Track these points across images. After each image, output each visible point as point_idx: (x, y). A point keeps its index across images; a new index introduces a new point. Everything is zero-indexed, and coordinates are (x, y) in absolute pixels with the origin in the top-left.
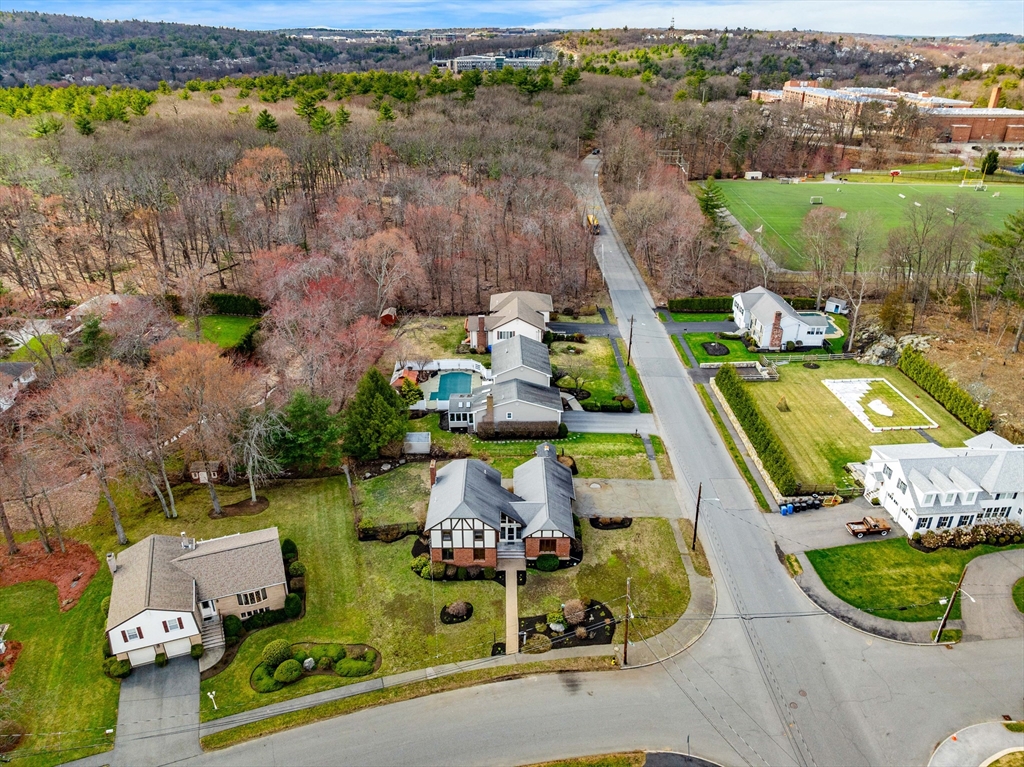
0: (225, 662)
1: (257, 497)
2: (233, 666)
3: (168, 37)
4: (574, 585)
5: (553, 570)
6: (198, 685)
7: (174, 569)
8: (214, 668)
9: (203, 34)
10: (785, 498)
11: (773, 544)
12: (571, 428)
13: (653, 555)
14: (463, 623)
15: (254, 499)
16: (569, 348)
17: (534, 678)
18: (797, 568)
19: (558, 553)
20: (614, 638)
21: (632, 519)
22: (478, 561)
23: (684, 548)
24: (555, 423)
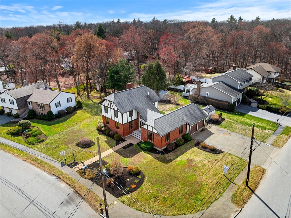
0: (17, 122)
6: (3, 124)
8: (14, 122)
12: (237, 110)
19: (155, 144)
20: (123, 197)
21: (223, 152)
22: (117, 130)
23: (240, 180)
24: (229, 103)
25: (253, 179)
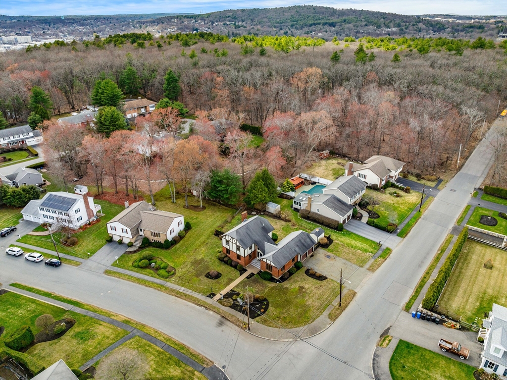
0: (135, 252)
1: (203, 206)
2: (135, 254)
3: (362, 17)
4: (267, 290)
5: (265, 279)
6: (122, 254)
7: (139, 214)
8: (131, 252)
9: (379, 16)
10: (422, 309)
11: (388, 326)
12: (346, 227)
13: (317, 297)
14: (211, 280)
15: (201, 207)
16: (395, 193)
17: (211, 313)
18: (384, 344)
19: (273, 274)
20: (257, 318)
21: (327, 278)
22: (238, 260)
23: (336, 303)
24: (338, 222)
25: (346, 301)
